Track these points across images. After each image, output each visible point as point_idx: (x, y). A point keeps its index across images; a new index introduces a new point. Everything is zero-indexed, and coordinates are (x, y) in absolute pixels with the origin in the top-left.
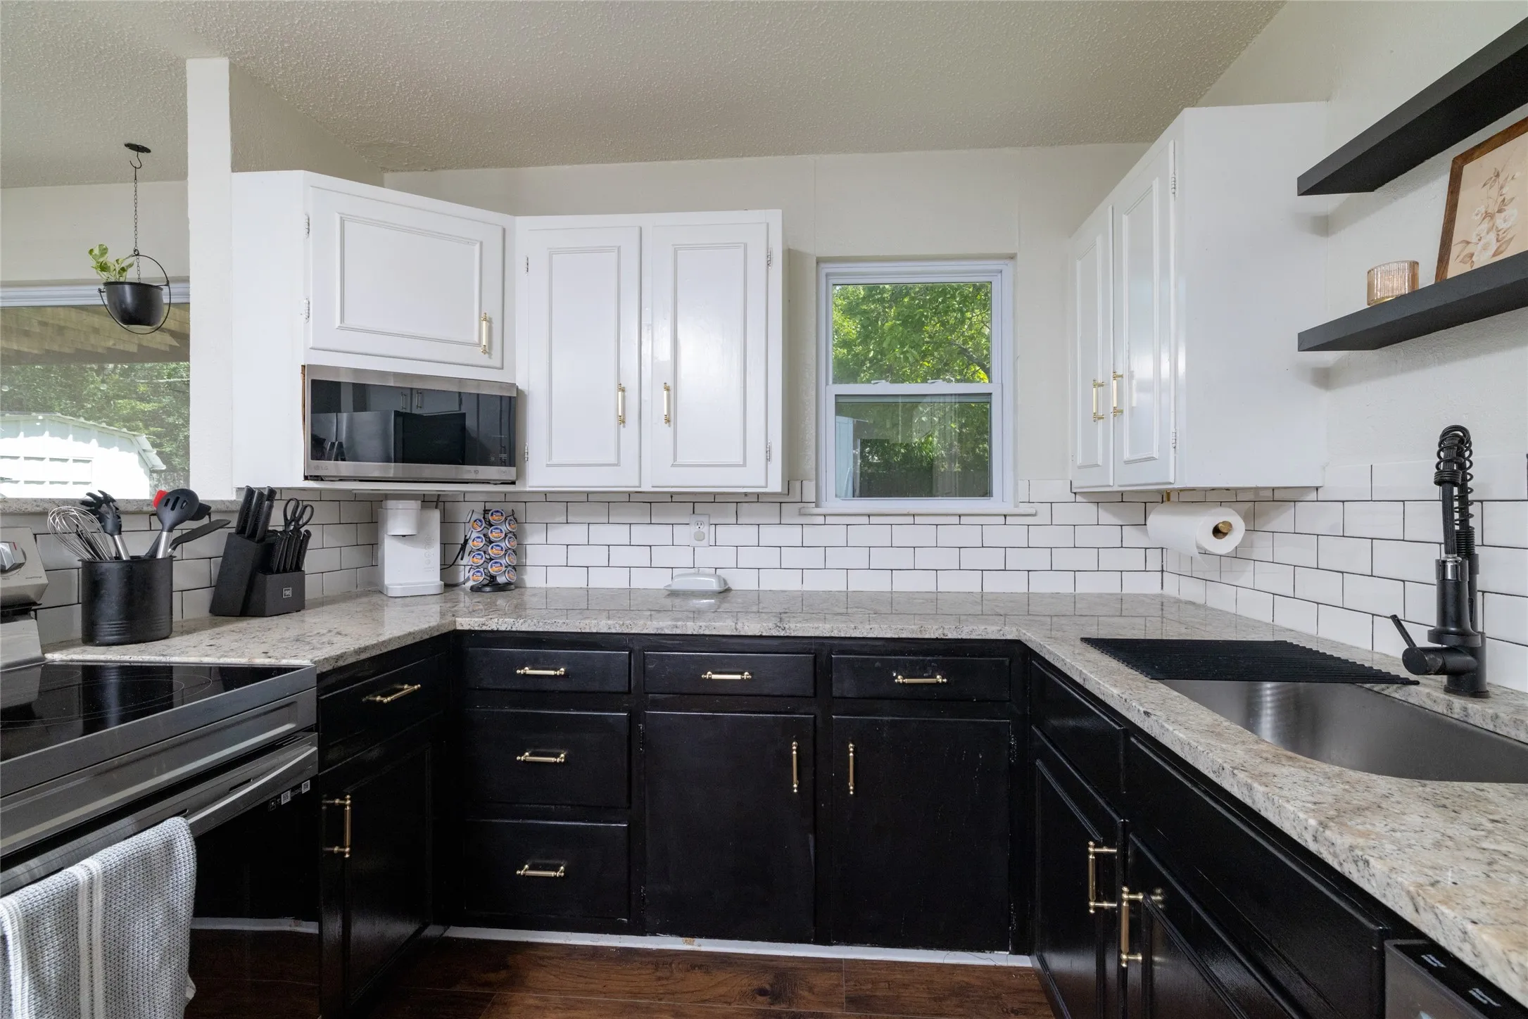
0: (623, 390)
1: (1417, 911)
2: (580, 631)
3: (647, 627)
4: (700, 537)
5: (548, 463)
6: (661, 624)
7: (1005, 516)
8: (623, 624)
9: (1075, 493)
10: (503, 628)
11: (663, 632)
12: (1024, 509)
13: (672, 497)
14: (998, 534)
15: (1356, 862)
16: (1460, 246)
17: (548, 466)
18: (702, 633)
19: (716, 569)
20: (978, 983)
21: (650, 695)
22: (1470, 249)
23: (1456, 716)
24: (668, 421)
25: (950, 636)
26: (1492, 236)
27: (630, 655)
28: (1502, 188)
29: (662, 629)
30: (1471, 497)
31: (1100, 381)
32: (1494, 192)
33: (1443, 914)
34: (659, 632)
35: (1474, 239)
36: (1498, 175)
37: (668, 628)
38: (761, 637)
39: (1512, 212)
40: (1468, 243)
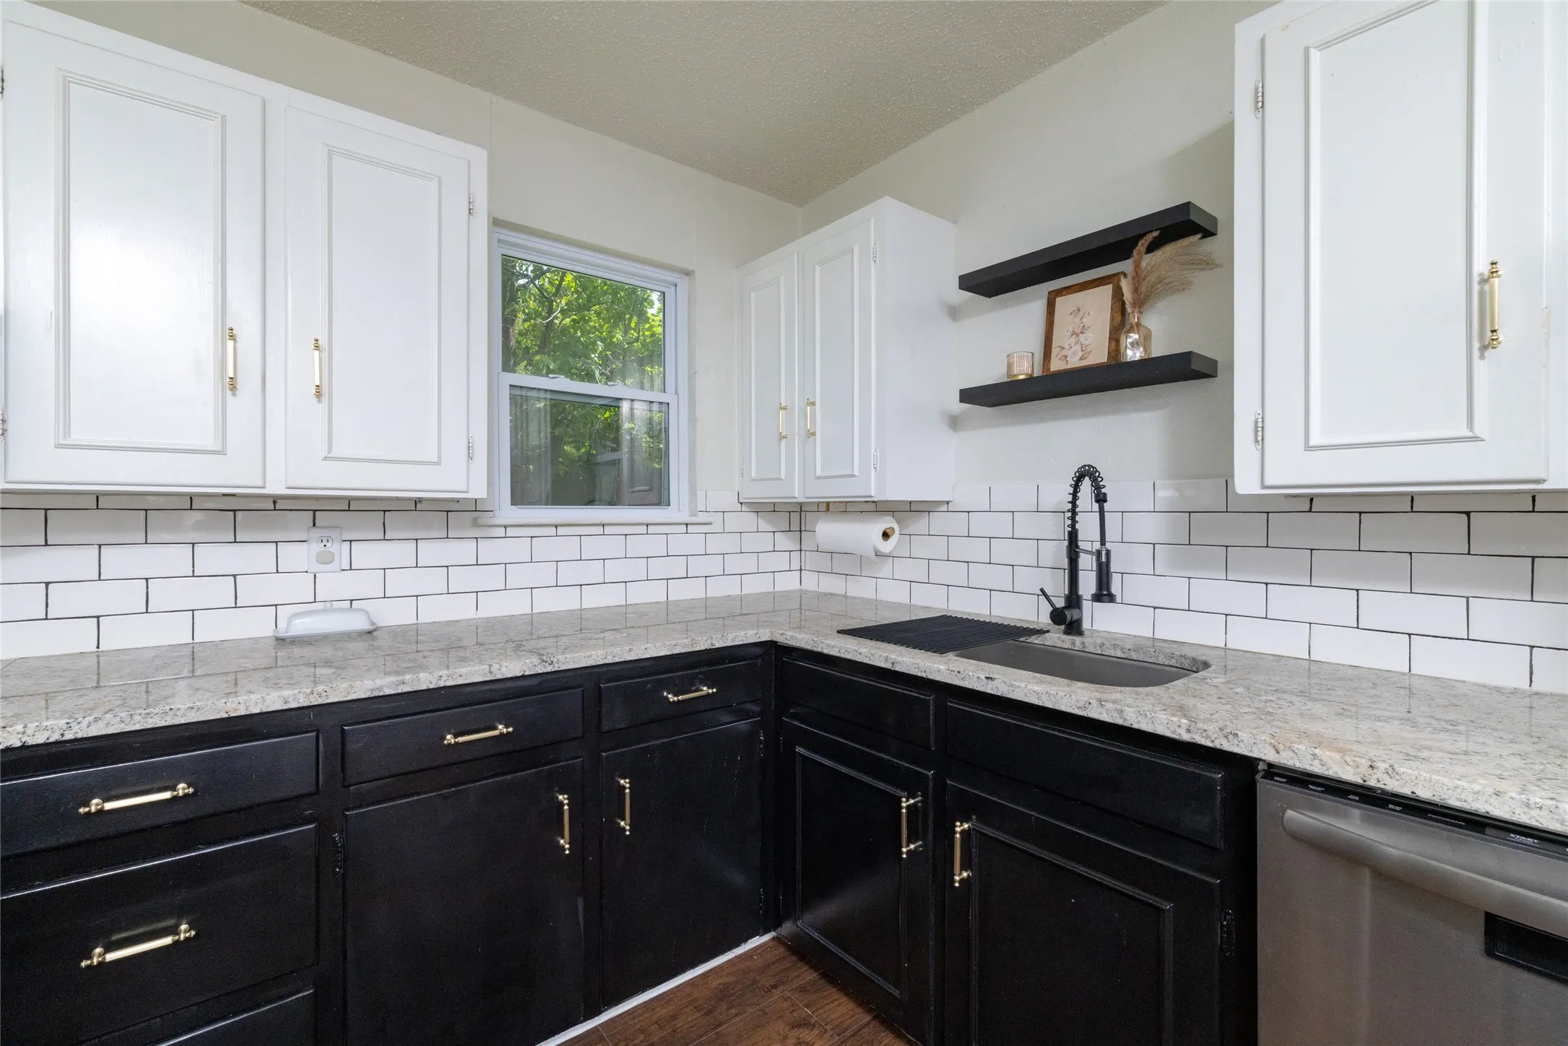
0: (232, 337)
1: (1278, 752)
2: (226, 716)
3: (355, 690)
4: (326, 559)
5: (62, 442)
6: (379, 682)
7: (687, 525)
8: (312, 693)
9: (741, 503)
10: (40, 739)
11: (381, 694)
12: (701, 518)
13: (275, 503)
14: (681, 543)
15: (1226, 737)
16: (1058, 350)
17: (59, 446)
18: (442, 685)
19: (351, 601)
20: (731, 979)
21: (352, 788)
22: (1065, 352)
23: (1077, 649)
24: (319, 394)
25: (717, 646)
26: (1078, 347)
27: (317, 736)
28: (1082, 318)
29: (380, 689)
30: (1077, 510)
31: (783, 405)
32: (1077, 320)
33: (1298, 749)
34: (376, 694)
35: (1067, 347)
36: (1079, 310)
37: (389, 687)
38: (523, 677)
39: (1088, 334)
40: (1063, 348)
